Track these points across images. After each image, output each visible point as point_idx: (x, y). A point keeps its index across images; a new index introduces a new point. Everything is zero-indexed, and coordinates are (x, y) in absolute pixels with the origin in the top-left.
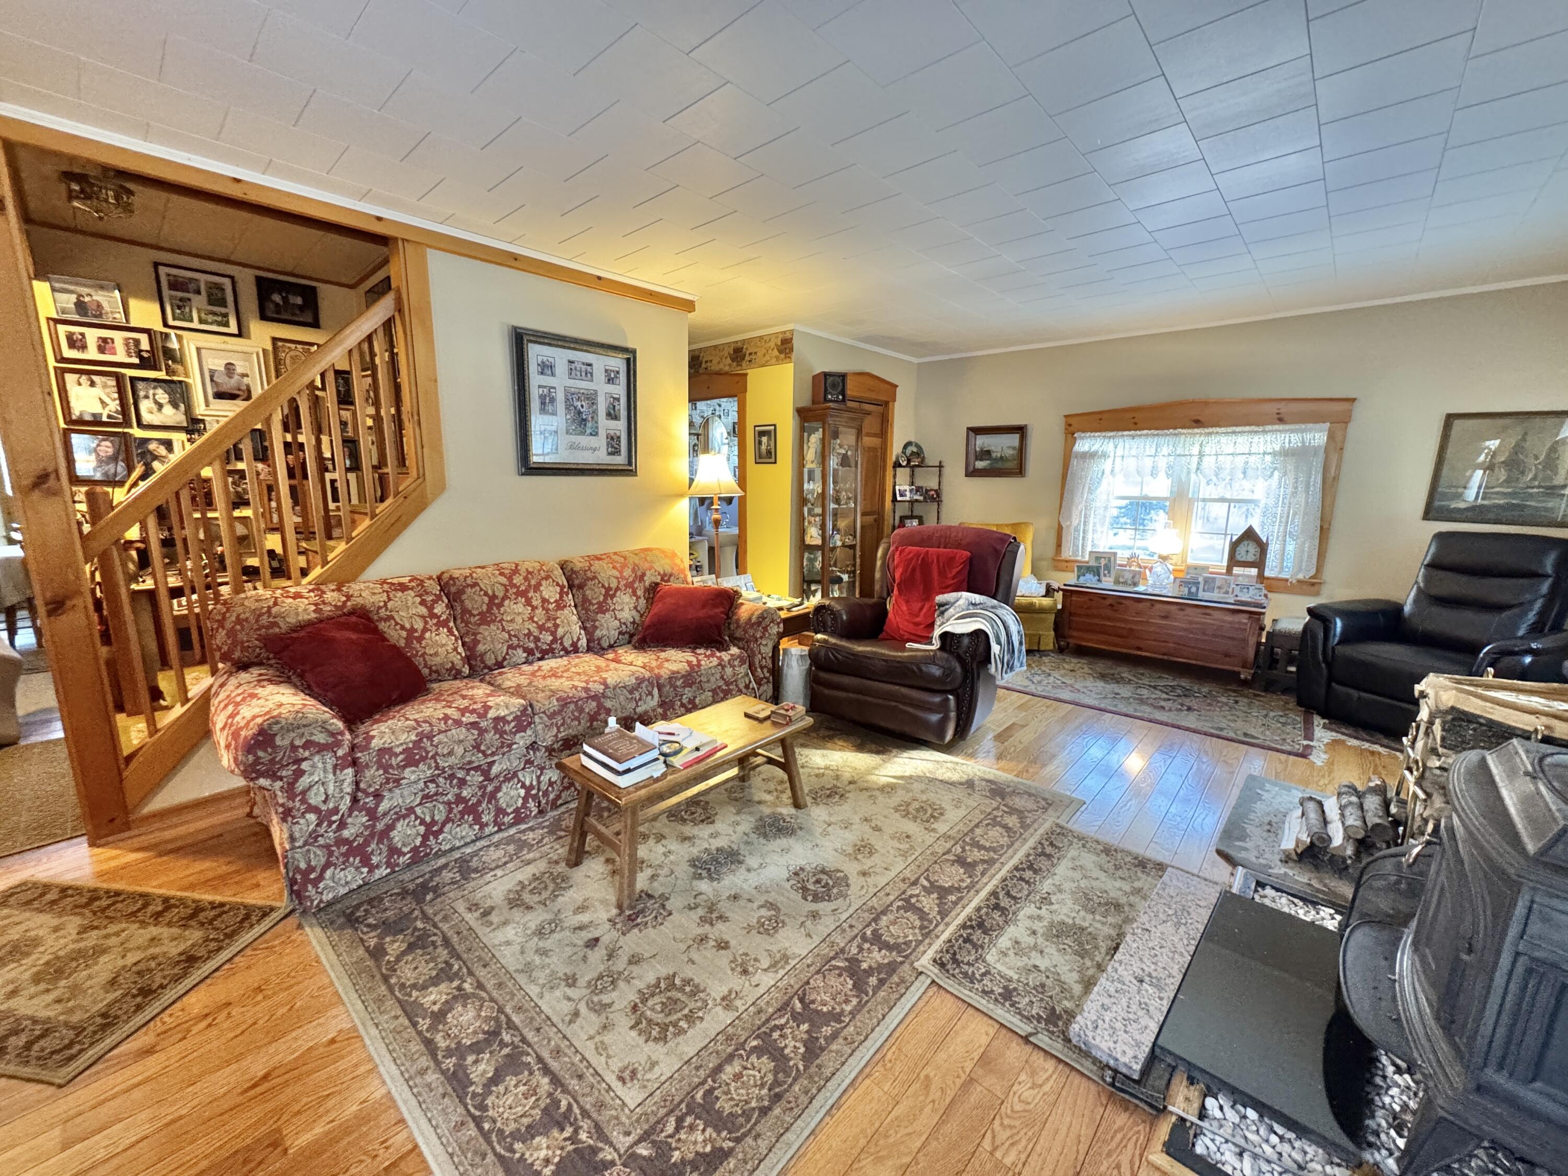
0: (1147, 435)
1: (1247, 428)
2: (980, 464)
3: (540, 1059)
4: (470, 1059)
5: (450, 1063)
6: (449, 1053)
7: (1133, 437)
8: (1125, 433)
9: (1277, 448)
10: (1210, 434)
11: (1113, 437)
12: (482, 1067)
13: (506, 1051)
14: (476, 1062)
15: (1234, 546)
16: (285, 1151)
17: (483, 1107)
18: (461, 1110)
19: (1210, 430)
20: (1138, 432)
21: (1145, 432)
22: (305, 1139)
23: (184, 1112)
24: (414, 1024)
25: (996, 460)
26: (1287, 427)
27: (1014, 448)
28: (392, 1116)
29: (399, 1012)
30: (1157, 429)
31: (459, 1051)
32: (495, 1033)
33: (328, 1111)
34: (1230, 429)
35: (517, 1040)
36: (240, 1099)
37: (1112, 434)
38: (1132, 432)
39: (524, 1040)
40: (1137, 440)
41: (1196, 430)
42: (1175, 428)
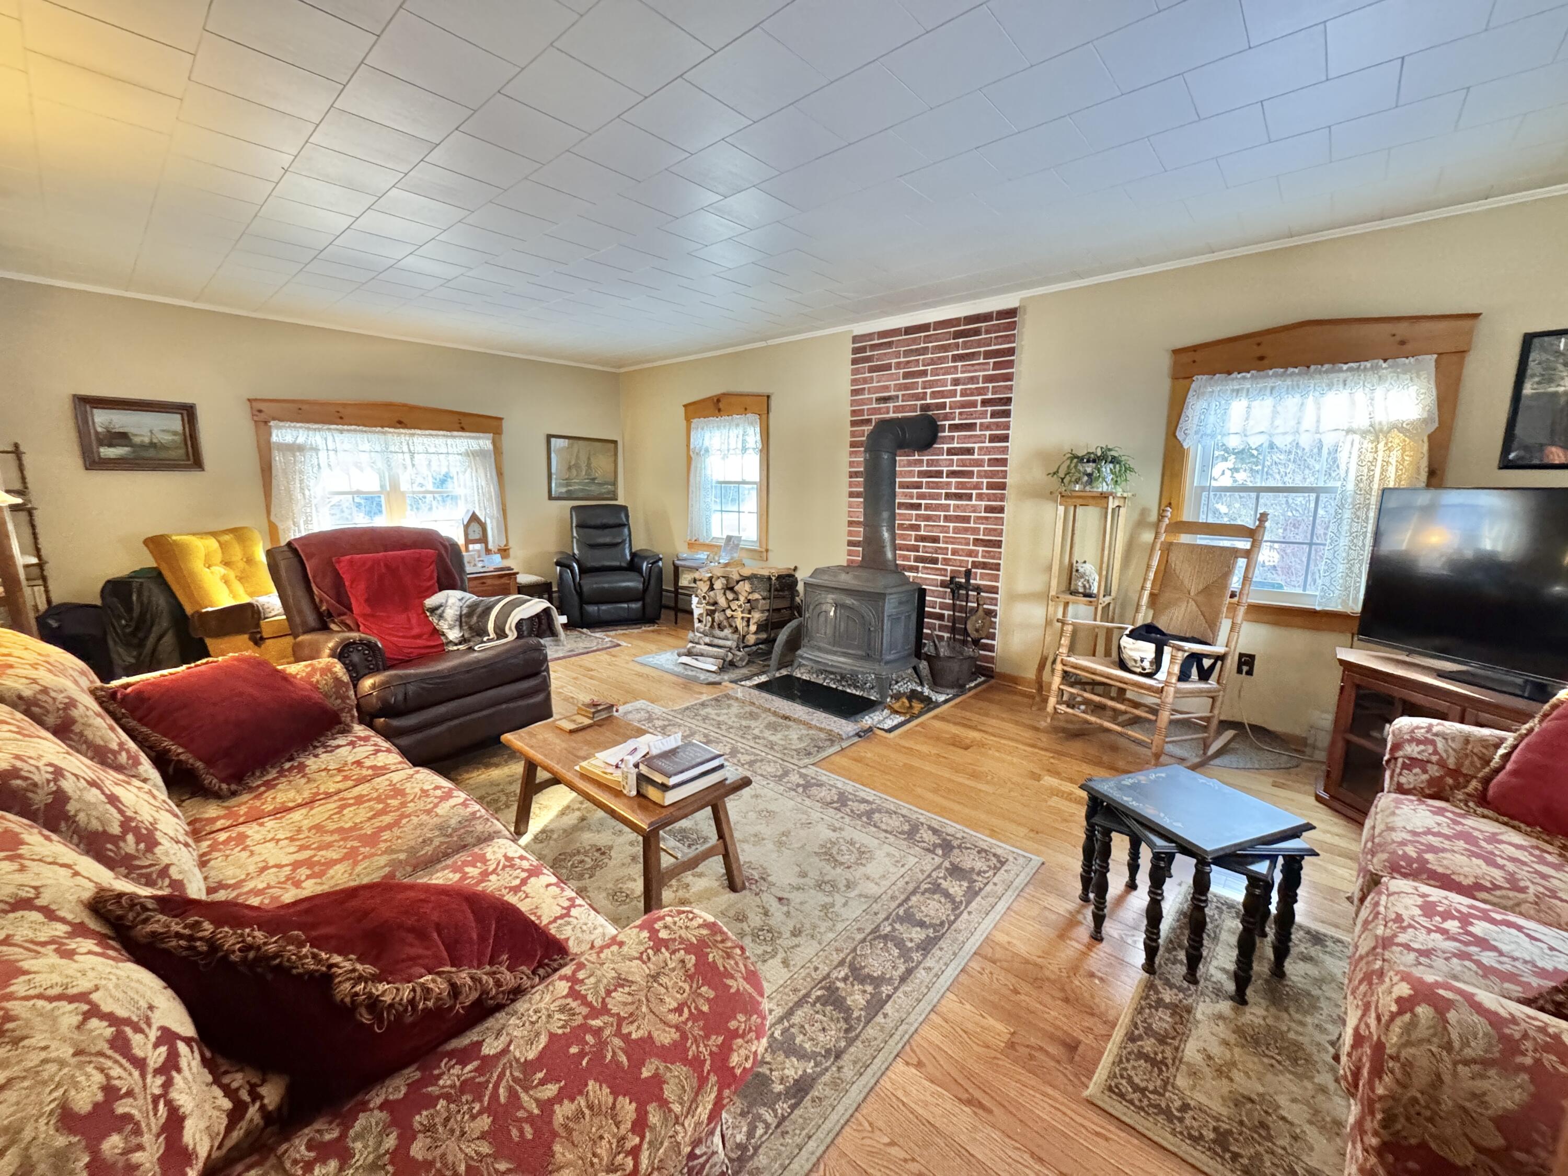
0: (355, 431)
1: (441, 433)
2: (108, 452)
3: (900, 905)
4: (910, 945)
5: (917, 956)
6: (908, 959)
7: (341, 432)
8: (333, 427)
9: (463, 450)
10: (413, 435)
11: (319, 430)
12: (914, 935)
13: (897, 926)
14: (911, 940)
15: (466, 527)
16: (1013, 1034)
17: (942, 924)
18: (948, 935)
19: (413, 431)
20: (345, 427)
21: (353, 427)
22: (1000, 1027)
23: (1027, 1156)
24: (889, 997)
25: (143, 446)
26: (468, 434)
27: (175, 433)
28: (963, 978)
29: (880, 1015)
30: (365, 426)
31: (905, 954)
32: (885, 937)
33: (977, 1024)
34: (427, 432)
35: (886, 923)
36: (997, 1110)
37: (319, 426)
38: (340, 427)
39: (887, 919)
40: (346, 435)
41: (402, 430)
42: (382, 427)
